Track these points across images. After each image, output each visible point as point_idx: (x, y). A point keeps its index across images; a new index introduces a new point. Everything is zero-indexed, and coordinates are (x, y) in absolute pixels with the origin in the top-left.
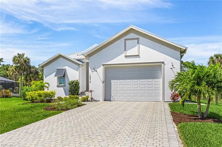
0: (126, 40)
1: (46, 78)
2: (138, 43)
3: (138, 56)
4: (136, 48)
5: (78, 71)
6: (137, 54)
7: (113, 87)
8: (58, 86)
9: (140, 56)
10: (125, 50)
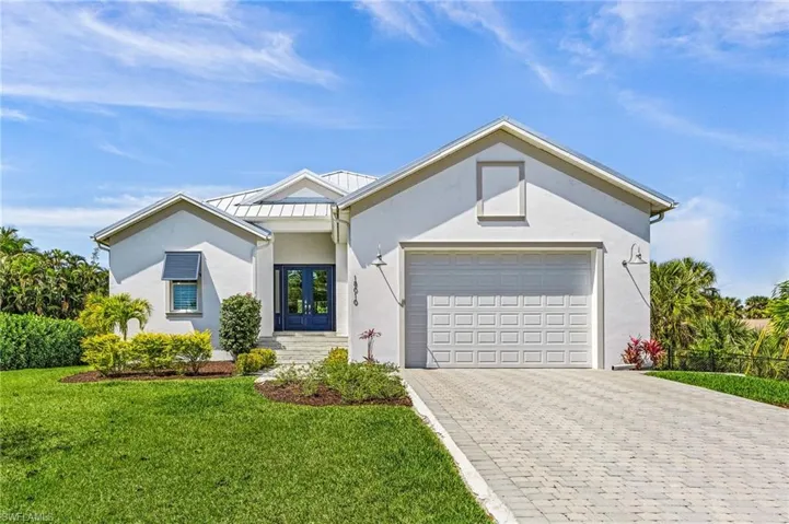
0: (480, 164)
1: (119, 283)
2: (522, 177)
3: (523, 219)
4: (516, 192)
5: (251, 261)
6: (518, 215)
7: (432, 320)
8: (170, 316)
9: (528, 219)
10: (479, 197)
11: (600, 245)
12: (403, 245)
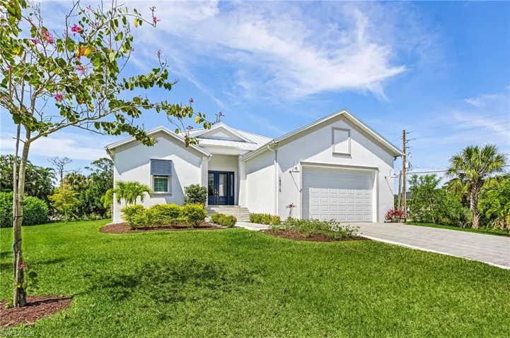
0: (333, 129)
2: (349, 136)
3: (350, 155)
4: (347, 142)
5: (199, 167)
6: (348, 153)
10: (333, 143)
11: (377, 169)
12: (302, 163)
